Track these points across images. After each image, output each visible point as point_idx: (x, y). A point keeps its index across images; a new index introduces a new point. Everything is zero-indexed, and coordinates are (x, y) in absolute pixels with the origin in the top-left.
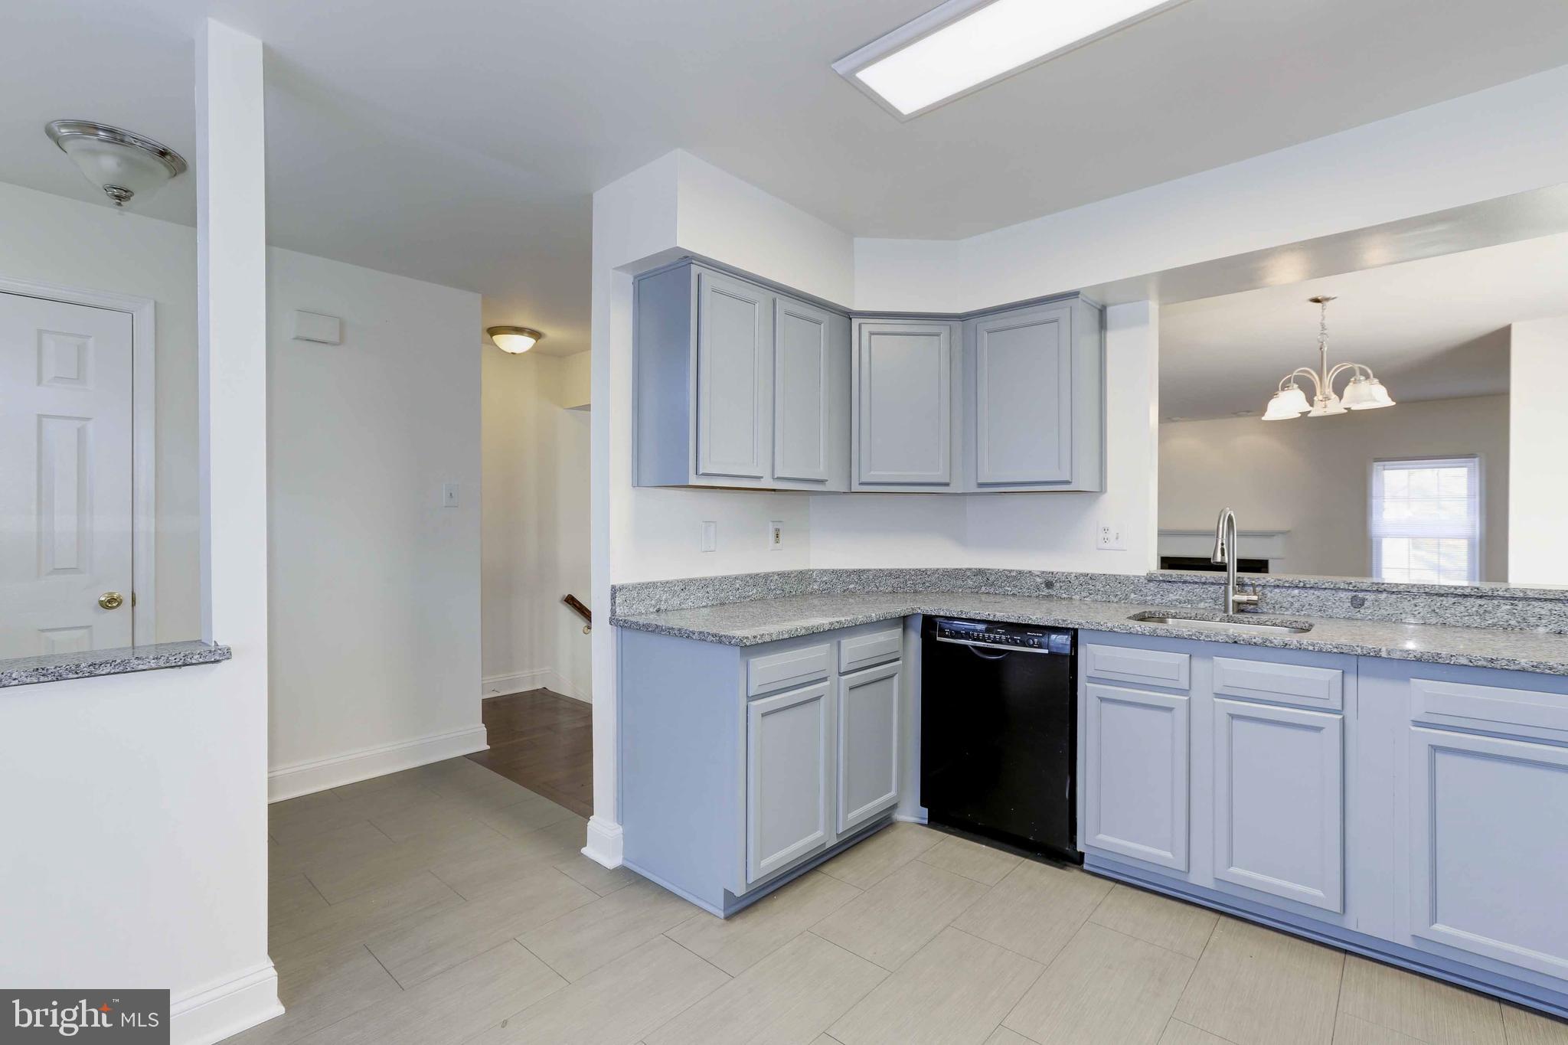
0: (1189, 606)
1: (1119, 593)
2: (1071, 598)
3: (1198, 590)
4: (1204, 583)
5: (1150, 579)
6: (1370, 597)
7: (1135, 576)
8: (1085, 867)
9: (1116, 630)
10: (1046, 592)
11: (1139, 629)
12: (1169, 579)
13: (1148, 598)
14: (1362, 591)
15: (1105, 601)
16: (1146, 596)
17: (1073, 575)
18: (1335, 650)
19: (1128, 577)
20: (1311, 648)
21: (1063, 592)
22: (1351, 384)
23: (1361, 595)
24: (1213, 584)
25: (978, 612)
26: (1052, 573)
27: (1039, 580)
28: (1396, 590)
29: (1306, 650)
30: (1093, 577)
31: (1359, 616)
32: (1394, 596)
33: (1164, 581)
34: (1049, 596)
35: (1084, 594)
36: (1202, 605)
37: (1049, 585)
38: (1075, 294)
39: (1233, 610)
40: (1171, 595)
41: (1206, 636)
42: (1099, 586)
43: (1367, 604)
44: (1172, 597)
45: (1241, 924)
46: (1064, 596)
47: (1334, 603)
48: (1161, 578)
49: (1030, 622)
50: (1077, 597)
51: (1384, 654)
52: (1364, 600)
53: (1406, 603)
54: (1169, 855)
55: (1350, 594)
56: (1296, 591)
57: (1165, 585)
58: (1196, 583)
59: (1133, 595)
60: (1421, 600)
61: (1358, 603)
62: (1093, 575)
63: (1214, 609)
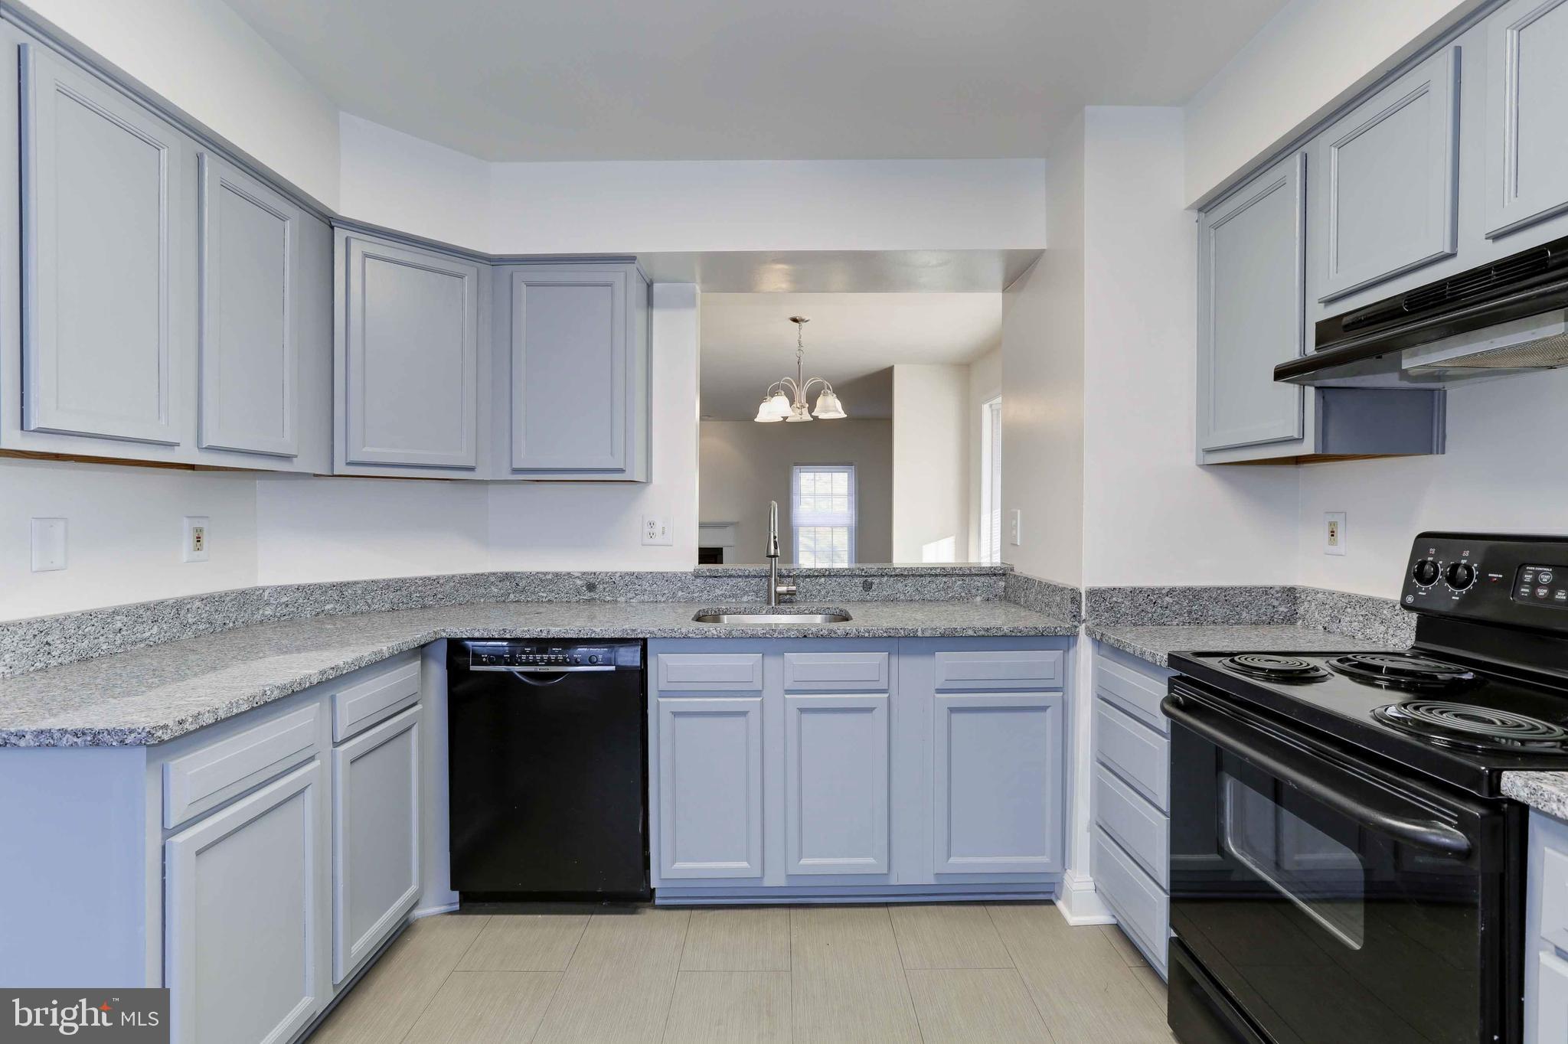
0: (734, 600)
1: (665, 592)
2: (616, 601)
3: (741, 583)
4: (747, 577)
5: (697, 575)
6: (876, 581)
7: (682, 573)
8: (658, 902)
9: (690, 635)
10: (588, 595)
11: (715, 633)
12: (716, 574)
13: (696, 595)
14: (871, 576)
15: (652, 602)
16: (693, 592)
17: (618, 575)
18: (885, 635)
19: (675, 575)
20: (867, 635)
21: (607, 594)
22: (821, 396)
23: (870, 579)
24: (755, 577)
25: (526, 629)
26: (595, 574)
27: (579, 582)
28: (893, 573)
29: (863, 637)
30: (639, 576)
32: (892, 579)
33: (710, 576)
34: (591, 600)
35: (630, 595)
36: (745, 599)
37: (591, 587)
38: (630, 259)
39: (775, 602)
40: (717, 590)
41: (780, 633)
42: (646, 586)
43: (874, 587)
44: (718, 592)
45: (808, 911)
46: (608, 598)
47: (851, 589)
48: (708, 574)
49: (593, 636)
50: (622, 599)
51: (919, 634)
52: (872, 583)
53: (900, 584)
54: (745, 864)
55: (862, 580)
56: (823, 579)
57: (711, 581)
58: (740, 576)
59: (680, 593)
60: (909, 581)
61: (868, 587)
62: (639, 573)
63: (756, 601)
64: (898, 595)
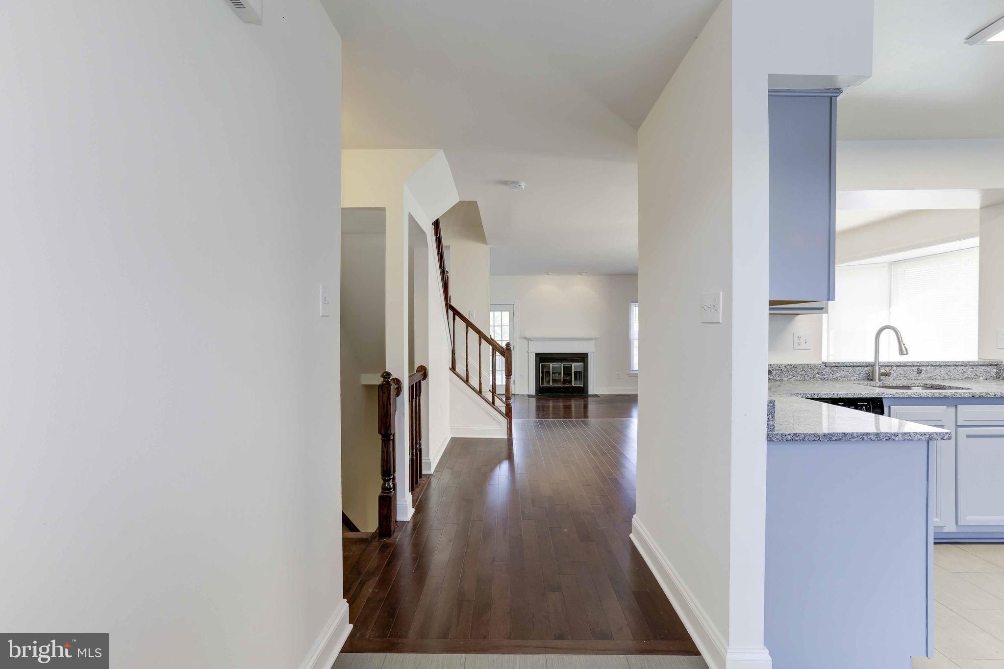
0: (847, 380)
1: (809, 375)
3: (851, 370)
4: (854, 366)
5: (826, 365)
6: (924, 368)
12: (837, 365)
13: (826, 376)
14: (922, 366)
15: (802, 380)
17: (783, 366)
19: (814, 365)
23: (920, 368)
24: (858, 366)
28: (935, 364)
31: (920, 378)
32: (933, 367)
33: (834, 366)
35: (790, 377)
36: (853, 378)
39: (878, 380)
42: (798, 371)
43: (923, 372)
44: (838, 375)
46: (778, 378)
47: (911, 373)
48: (834, 365)
49: (861, 396)
50: (786, 379)
52: (922, 370)
53: (937, 370)
55: (917, 368)
56: (895, 368)
57: (834, 369)
58: (850, 366)
59: (817, 376)
60: (942, 369)
61: (919, 372)
62: (795, 365)
63: (859, 380)
64: (936, 377)
